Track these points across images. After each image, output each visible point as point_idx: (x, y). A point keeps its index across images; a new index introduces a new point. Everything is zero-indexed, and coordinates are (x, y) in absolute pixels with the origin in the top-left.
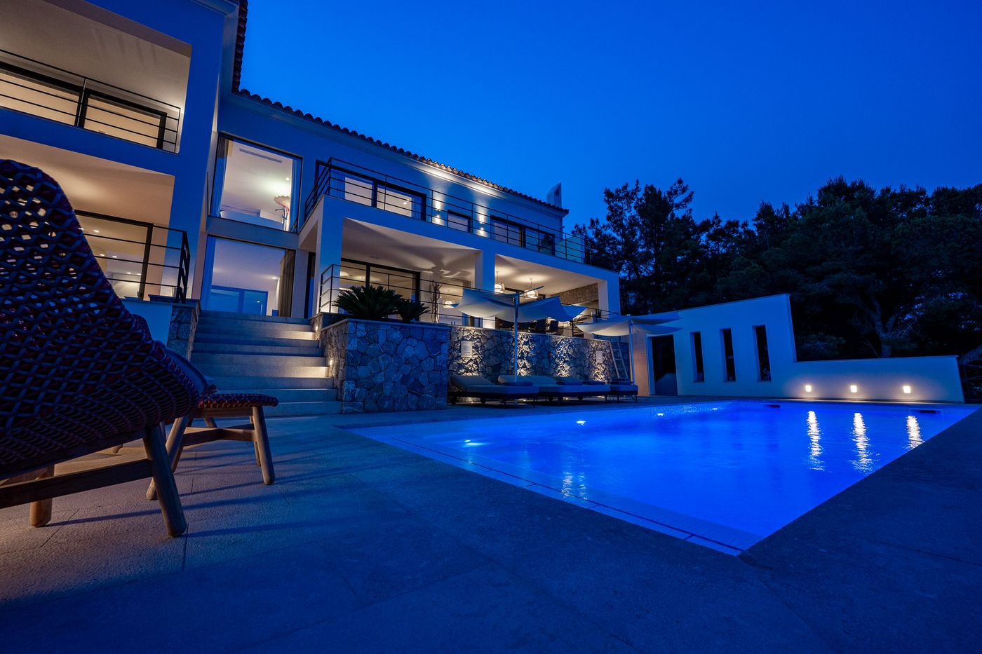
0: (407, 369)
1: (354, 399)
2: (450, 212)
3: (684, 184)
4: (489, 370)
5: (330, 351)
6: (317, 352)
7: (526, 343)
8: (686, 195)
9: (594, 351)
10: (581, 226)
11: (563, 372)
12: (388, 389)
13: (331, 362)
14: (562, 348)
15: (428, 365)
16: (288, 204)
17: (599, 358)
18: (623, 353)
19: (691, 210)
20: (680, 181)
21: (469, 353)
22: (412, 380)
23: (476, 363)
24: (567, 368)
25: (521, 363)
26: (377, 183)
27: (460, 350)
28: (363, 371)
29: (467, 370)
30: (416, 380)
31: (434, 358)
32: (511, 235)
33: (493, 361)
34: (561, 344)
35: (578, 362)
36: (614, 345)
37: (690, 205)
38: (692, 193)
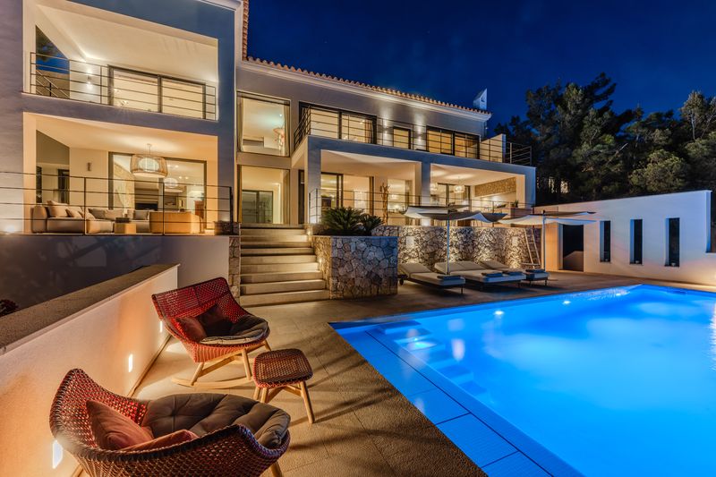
0: (369, 268)
1: (337, 290)
2: (395, 128)
3: (607, 78)
4: (427, 256)
5: (320, 253)
6: (312, 251)
7: (455, 235)
8: (607, 87)
9: (511, 237)
10: (503, 125)
11: (484, 255)
12: (358, 283)
13: (320, 261)
14: (484, 236)
15: (385, 264)
16: (282, 132)
17: (515, 241)
18: (536, 238)
19: (611, 102)
20: (603, 75)
21: (411, 244)
22: (373, 275)
23: (417, 252)
24: (487, 251)
25: (451, 249)
26: (341, 112)
27: (405, 243)
28: (341, 271)
29: (410, 257)
30: (377, 275)
31: (388, 259)
32: (444, 140)
33: (430, 249)
34: (483, 233)
35: (496, 247)
36: (529, 232)
37: (611, 98)
38: (615, 84)
